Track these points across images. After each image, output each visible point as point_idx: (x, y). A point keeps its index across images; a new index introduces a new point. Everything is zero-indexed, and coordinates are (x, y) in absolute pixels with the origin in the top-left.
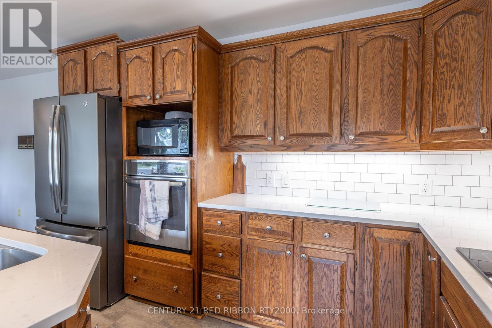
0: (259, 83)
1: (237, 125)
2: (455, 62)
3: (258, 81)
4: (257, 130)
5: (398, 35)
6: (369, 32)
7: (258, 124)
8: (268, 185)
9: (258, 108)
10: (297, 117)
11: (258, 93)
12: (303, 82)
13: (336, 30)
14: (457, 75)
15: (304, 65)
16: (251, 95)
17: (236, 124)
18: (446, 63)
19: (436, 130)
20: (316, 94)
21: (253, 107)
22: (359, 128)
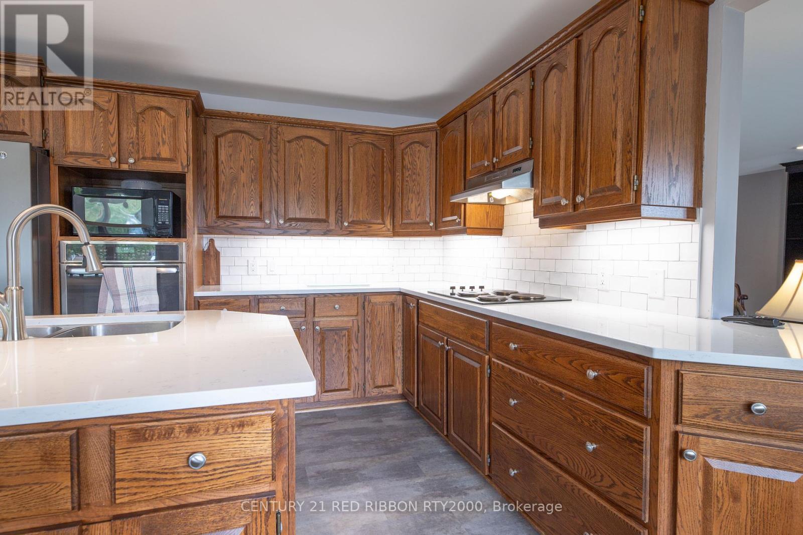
0: (252, 161)
1: (224, 204)
2: (414, 176)
3: (253, 159)
4: (251, 211)
5: (377, 144)
6: (357, 136)
7: (252, 205)
8: (250, 272)
9: (252, 187)
10: (296, 202)
11: (252, 172)
12: (301, 168)
13: (330, 127)
14: (416, 184)
15: (302, 152)
16: (244, 172)
17: (223, 202)
18: (409, 174)
19: (404, 222)
20: (314, 182)
21: (245, 185)
22: (351, 216)
